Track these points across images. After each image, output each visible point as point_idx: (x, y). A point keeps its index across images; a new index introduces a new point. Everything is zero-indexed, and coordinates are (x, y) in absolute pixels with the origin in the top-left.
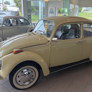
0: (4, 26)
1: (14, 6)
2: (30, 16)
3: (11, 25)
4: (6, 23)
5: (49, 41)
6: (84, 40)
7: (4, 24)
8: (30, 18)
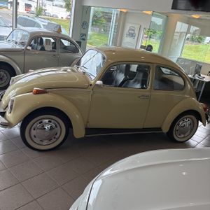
0: (29, 48)
1: (61, 6)
2: (85, 35)
3: (43, 49)
4: (35, 43)
5: (91, 85)
6: (153, 93)
7: (30, 46)
8: (84, 39)
